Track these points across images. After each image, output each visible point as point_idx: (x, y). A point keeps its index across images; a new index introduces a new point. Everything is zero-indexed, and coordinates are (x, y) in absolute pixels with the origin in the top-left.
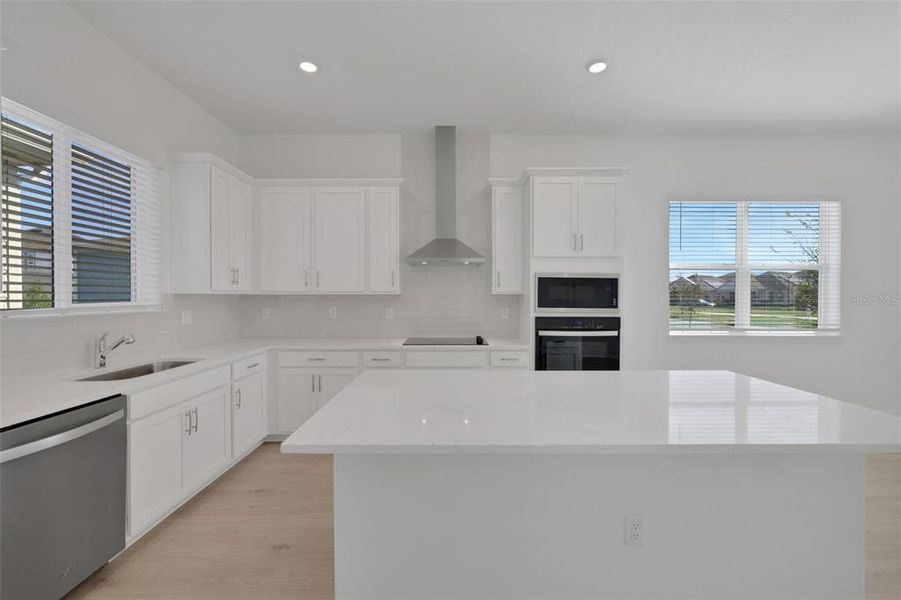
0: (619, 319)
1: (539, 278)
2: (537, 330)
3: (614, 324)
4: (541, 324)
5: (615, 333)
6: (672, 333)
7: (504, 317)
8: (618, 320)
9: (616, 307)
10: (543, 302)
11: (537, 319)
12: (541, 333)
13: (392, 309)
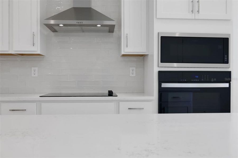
3: (225, 77)
5: (226, 85)
7: (131, 75)
8: (229, 73)
9: (227, 62)
10: (165, 58)
11: (160, 73)
13: (36, 69)
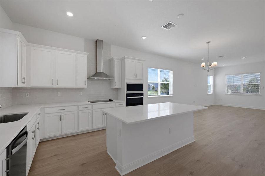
0: (143, 93)
1: (128, 84)
2: (127, 97)
3: (142, 95)
4: (128, 95)
5: (142, 97)
6: (149, 96)
7: (114, 94)
9: (142, 91)
10: (128, 90)
11: (127, 94)
12: (128, 97)
13: (81, 92)
